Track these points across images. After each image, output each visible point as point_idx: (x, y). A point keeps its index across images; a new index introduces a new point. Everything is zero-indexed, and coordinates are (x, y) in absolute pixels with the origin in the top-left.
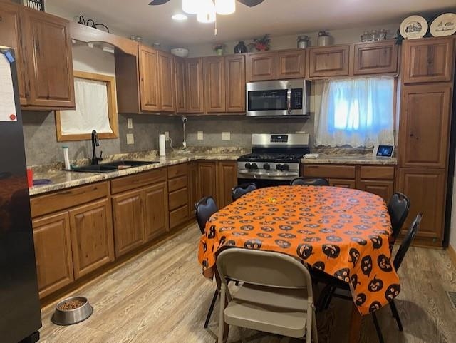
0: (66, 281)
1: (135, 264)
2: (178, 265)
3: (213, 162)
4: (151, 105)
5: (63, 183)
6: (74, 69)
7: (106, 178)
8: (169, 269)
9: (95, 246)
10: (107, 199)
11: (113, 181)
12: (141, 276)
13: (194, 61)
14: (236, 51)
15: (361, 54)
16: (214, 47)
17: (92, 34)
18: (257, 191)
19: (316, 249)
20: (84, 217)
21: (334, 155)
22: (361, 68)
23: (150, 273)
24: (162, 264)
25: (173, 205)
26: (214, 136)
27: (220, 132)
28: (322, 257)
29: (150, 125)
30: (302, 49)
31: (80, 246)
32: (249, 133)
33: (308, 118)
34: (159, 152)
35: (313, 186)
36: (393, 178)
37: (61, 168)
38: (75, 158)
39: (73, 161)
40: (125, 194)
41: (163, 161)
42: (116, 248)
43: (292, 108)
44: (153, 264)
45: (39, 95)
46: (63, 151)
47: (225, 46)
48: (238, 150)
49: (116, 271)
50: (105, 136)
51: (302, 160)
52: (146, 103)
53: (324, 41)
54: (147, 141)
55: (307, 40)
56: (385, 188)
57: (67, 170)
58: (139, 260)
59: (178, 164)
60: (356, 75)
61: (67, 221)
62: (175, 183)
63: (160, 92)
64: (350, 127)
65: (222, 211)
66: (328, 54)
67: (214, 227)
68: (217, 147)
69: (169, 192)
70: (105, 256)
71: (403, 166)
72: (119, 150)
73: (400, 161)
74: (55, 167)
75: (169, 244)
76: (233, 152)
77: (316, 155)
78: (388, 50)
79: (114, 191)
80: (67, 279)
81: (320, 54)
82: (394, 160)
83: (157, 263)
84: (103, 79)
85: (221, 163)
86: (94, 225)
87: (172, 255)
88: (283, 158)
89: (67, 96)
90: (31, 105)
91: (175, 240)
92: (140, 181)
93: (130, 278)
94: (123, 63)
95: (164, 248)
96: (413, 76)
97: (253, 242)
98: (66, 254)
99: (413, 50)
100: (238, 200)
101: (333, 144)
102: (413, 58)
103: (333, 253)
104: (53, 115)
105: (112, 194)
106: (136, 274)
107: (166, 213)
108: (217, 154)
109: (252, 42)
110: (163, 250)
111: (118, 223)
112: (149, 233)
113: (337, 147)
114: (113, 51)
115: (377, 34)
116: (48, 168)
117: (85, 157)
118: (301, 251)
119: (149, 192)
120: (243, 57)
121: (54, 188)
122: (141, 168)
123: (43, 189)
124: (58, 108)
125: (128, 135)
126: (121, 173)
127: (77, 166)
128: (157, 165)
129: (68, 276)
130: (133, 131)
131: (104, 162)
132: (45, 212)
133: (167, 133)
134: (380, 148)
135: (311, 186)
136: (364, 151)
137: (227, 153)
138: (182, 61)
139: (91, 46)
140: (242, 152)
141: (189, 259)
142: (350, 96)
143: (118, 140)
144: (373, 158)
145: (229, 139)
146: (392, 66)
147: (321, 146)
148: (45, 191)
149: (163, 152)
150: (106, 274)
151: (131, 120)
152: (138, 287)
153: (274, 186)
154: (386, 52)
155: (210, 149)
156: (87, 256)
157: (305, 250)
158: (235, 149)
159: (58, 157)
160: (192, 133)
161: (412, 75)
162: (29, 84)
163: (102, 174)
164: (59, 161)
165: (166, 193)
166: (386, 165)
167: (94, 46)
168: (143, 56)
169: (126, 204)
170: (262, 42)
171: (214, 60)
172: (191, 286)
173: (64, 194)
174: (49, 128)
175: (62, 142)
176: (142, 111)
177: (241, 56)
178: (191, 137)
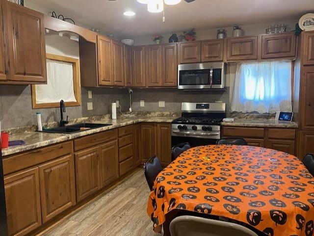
0: (35, 225)
1: (92, 206)
2: (127, 207)
3: (153, 124)
4: (106, 81)
5: (34, 144)
6: (46, 52)
7: (70, 138)
8: (120, 211)
9: (60, 195)
10: (71, 155)
11: (76, 140)
12: (97, 217)
13: (139, 48)
14: (170, 41)
15: (267, 43)
16: (153, 38)
17: (62, 26)
18: (192, 149)
19: (264, 216)
20: (51, 171)
21: (245, 119)
22: (268, 53)
23: (104, 215)
24: (114, 207)
25: (122, 157)
26: (153, 104)
27: (157, 101)
28: (271, 224)
29: (105, 95)
30: (221, 39)
31: (47, 195)
32: (179, 102)
33: (225, 91)
34: (111, 116)
35: (236, 146)
36: (294, 138)
37: (35, 130)
38: (47, 121)
39: (44, 124)
40: (85, 151)
41: (115, 123)
42: (78, 194)
43: (213, 83)
44: (106, 206)
45: (17, 71)
46: (37, 116)
47: (162, 37)
48: (170, 114)
49: (77, 212)
50: (71, 104)
51: (222, 123)
52: (102, 79)
53: (237, 34)
54: (102, 108)
55: (224, 33)
56: (288, 146)
57: (40, 131)
58: (96, 203)
59: (127, 125)
60: (264, 59)
61: (37, 175)
62: (124, 140)
63: (113, 70)
64: (257, 98)
65: (167, 170)
66: (241, 42)
67: (163, 187)
68: (155, 112)
69: (119, 148)
70: (69, 202)
71: (303, 129)
72: (81, 114)
73: (300, 125)
74: (30, 129)
75: (119, 188)
76: (167, 116)
77: (232, 120)
78: (288, 40)
79: (76, 148)
80: (37, 223)
81: (235, 43)
82: (295, 124)
83: (110, 205)
84: (70, 61)
85: (158, 125)
86: (60, 177)
87: (121, 199)
88: (207, 121)
89: (40, 73)
90: (10, 80)
91: (123, 184)
92: (97, 140)
93: (89, 219)
94: (86, 49)
95: (115, 192)
96: (311, 60)
97: (203, 206)
98: (36, 203)
99: (310, 39)
100: (178, 159)
101: (244, 111)
102: (310, 45)
103: (281, 219)
104: (30, 88)
105: (74, 151)
106: (94, 215)
107: (117, 164)
108: (155, 118)
109: (182, 34)
110: (115, 193)
111: (80, 174)
112: (104, 180)
113: (247, 113)
114: (78, 40)
115: (279, 28)
116: (24, 129)
117: (55, 120)
118: (251, 218)
119: (104, 148)
120: (175, 45)
121: (26, 148)
122: (98, 130)
123: (17, 149)
124: (34, 83)
125: (88, 103)
126: (82, 134)
127: (48, 128)
128: (110, 127)
129: (37, 221)
130: (93, 100)
131: (69, 124)
132: (19, 169)
133: (118, 102)
134: (282, 114)
135: (234, 145)
136: (268, 116)
137: (162, 116)
138: (129, 48)
139: (61, 35)
140: (173, 116)
141: (135, 202)
142: (257, 75)
143: (81, 108)
144: (276, 122)
145: (164, 106)
146: (292, 52)
147: (235, 112)
148: (18, 151)
149: (114, 116)
150: (69, 215)
151: (91, 92)
152: (95, 228)
153: (204, 145)
154: (286, 41)
155: (150, 114)
156: (53, 203)
157: (254, 217)
158: (169, 113)
159: (33, 120)
160: (136, 101)
161: (310, 58)
162: (9, 63)
163: (67, 135)
164: (33, 124)
165: (117, 148)
166: (288, 128)
167: (63, 35)
168: (100, 43)
169: (85, 159)
170: (190, 35)
171: (153, 48)
172: (138, 228)
173: (34, 153)
174: (26, 98)
175: (36, 109)
176: (99, 85)
177: (174, 44)
178: (135, 105)
